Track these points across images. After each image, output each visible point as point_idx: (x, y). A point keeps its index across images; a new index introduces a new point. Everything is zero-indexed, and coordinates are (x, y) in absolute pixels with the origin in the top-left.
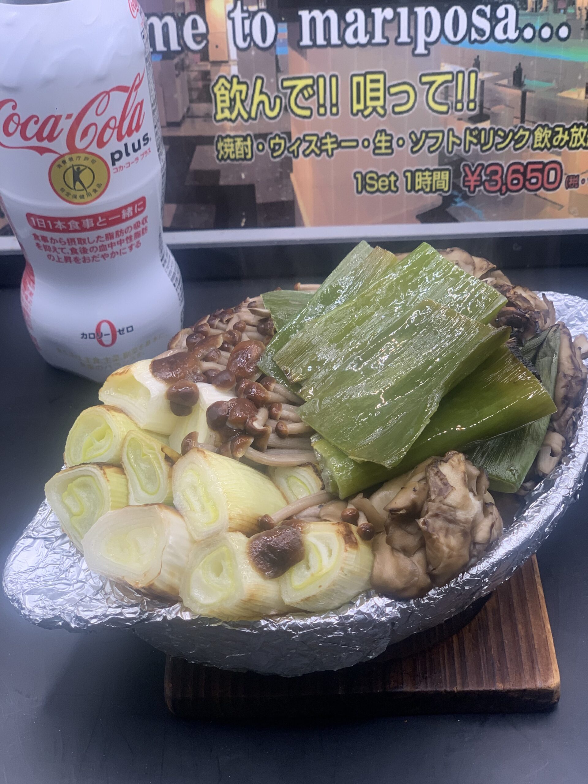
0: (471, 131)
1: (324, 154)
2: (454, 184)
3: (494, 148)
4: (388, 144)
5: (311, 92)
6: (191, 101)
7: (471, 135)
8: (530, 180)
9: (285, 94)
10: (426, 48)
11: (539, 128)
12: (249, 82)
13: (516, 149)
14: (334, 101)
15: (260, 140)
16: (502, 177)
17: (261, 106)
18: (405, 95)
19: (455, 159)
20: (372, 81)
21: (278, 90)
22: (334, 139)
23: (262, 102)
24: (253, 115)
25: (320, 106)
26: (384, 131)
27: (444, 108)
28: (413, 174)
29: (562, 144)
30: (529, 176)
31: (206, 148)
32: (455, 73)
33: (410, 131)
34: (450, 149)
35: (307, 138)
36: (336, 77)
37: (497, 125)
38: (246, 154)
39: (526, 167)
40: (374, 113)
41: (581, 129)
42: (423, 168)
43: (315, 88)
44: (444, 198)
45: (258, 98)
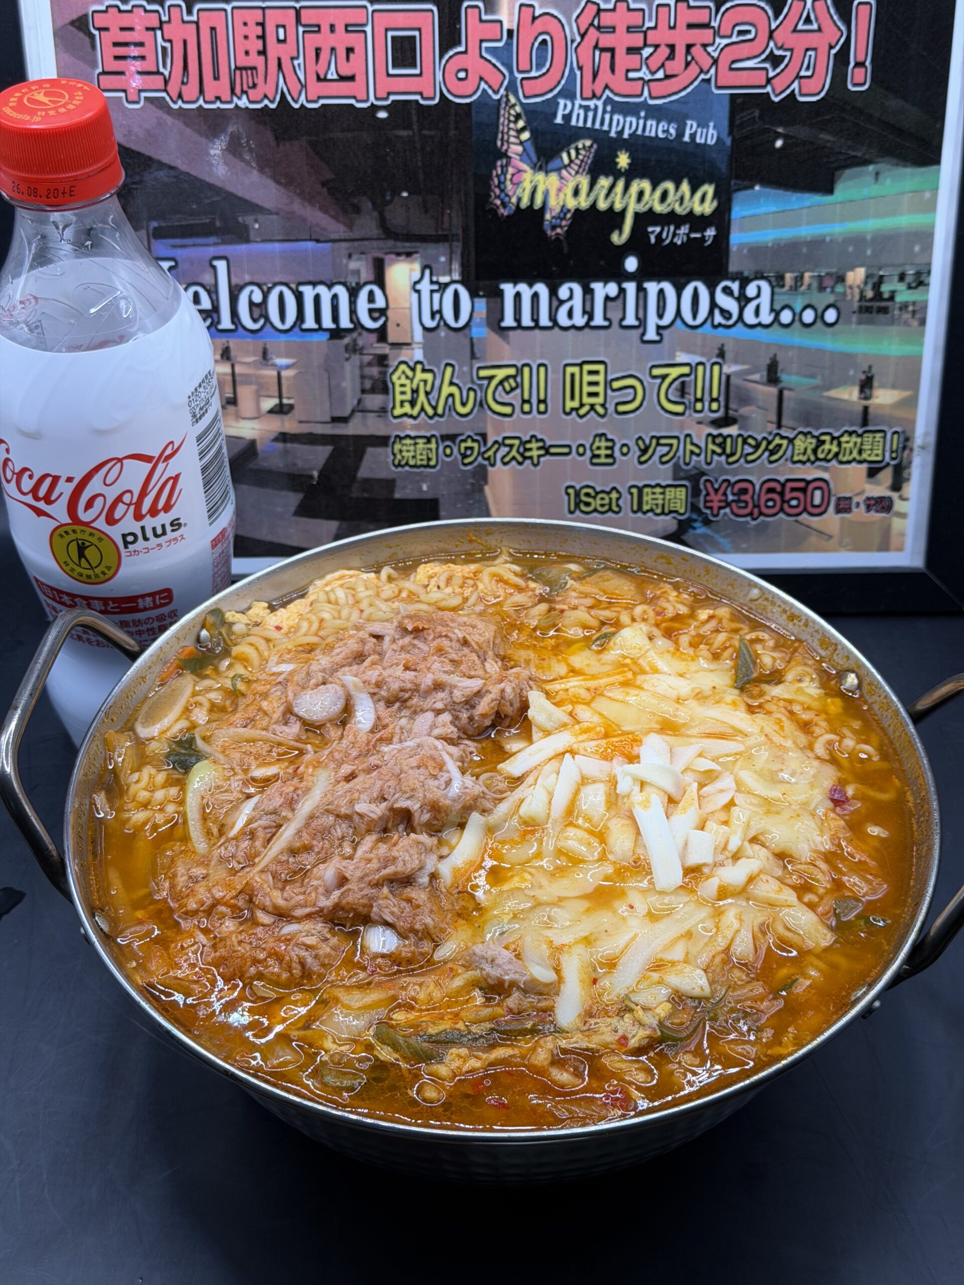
0: (714, 437)
1: (528, 462)
2: (693, 505)
3: (742, 460)
4: (609, 452)
5: (514, 384)
6: (363, 391)
7: (714, 443)
8: (788, 502)
9: (481, 386)
10: (658, 334)
11: (801, 437)
12: (436, 370)
13: (771, 462)
14: (542, 397)
15: (448, 443)
16: (752, 498)
17: (450, 400)
18: (631, 391)
19: (694, 472)
20: (591, 373)
21: (473, 382)
22: (540, 444)
23: (451, 395)
24: (440, 410)
25: (524, 401)
26: (604, 435)
27: (679, 409)
28: (640, 490)
29: (830, 456)
30: (788, 496)
31: (380, 450)
32: (693, 364)
33: (636, 436)
34: (687, 460)
35: (508, 442)
36: (544, 365)
37: (747, 431)
38: (429, 459)
39: (783, 485)
40: (592, 413)
41: (854, 439)
42: (653, 483)
43: (519, 379)
44: (680, 522)
45: (446, 390)
